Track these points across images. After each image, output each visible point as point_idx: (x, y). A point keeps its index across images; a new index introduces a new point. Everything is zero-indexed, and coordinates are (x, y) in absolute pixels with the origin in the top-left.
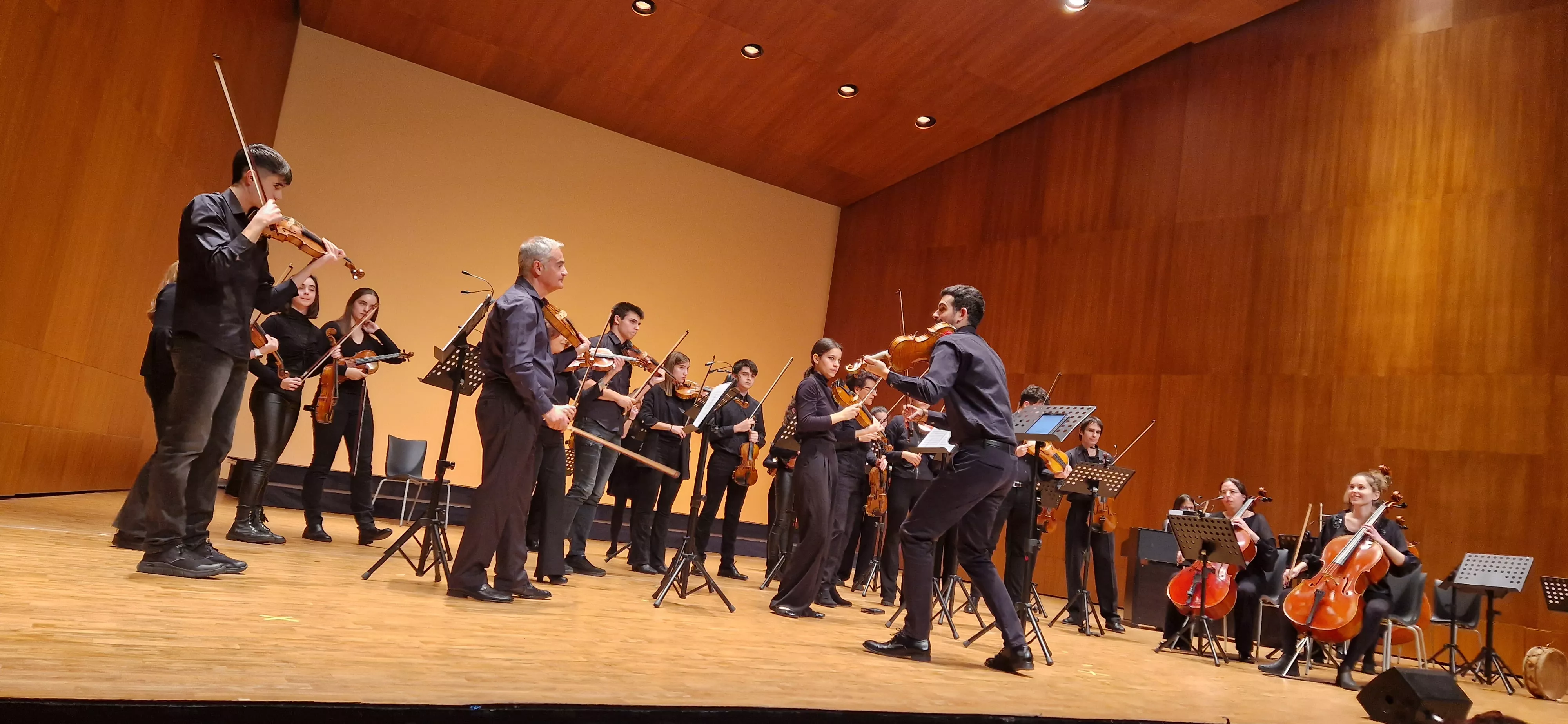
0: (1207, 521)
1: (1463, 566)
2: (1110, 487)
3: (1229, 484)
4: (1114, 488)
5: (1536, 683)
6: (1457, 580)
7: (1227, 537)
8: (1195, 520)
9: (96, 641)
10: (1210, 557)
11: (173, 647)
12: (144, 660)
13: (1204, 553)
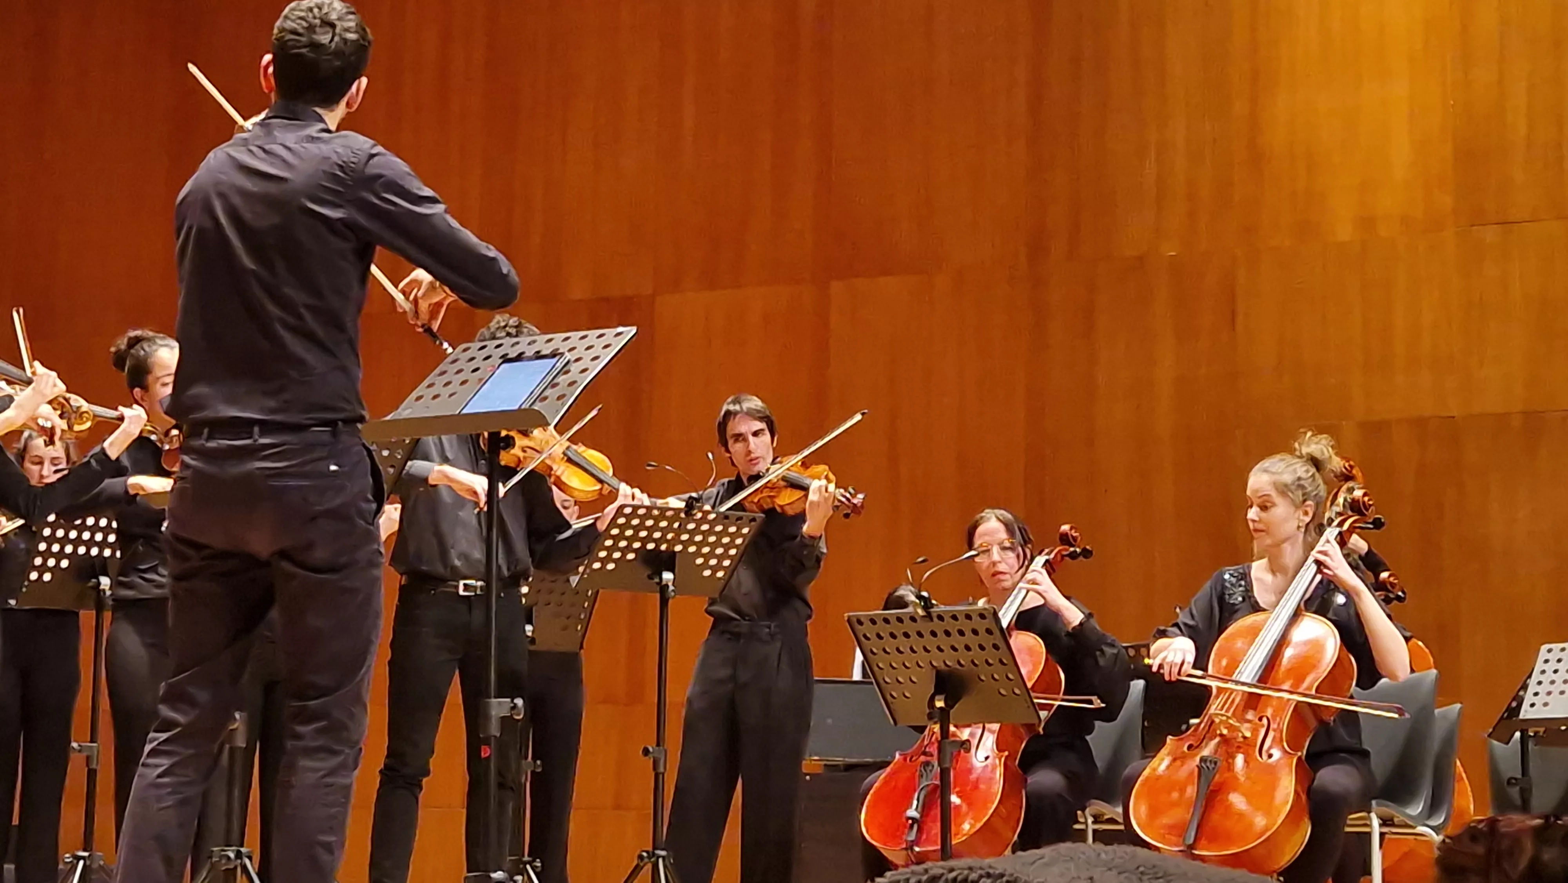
0: (941, 618)
1: (1536, 676)
2: (705, 565)
3: (990, 526)
4: (715, 569)
6: (1525, 713)
7: (991, 655)
8: (913, 619)
10: (954, 713)
13: (940, 705)
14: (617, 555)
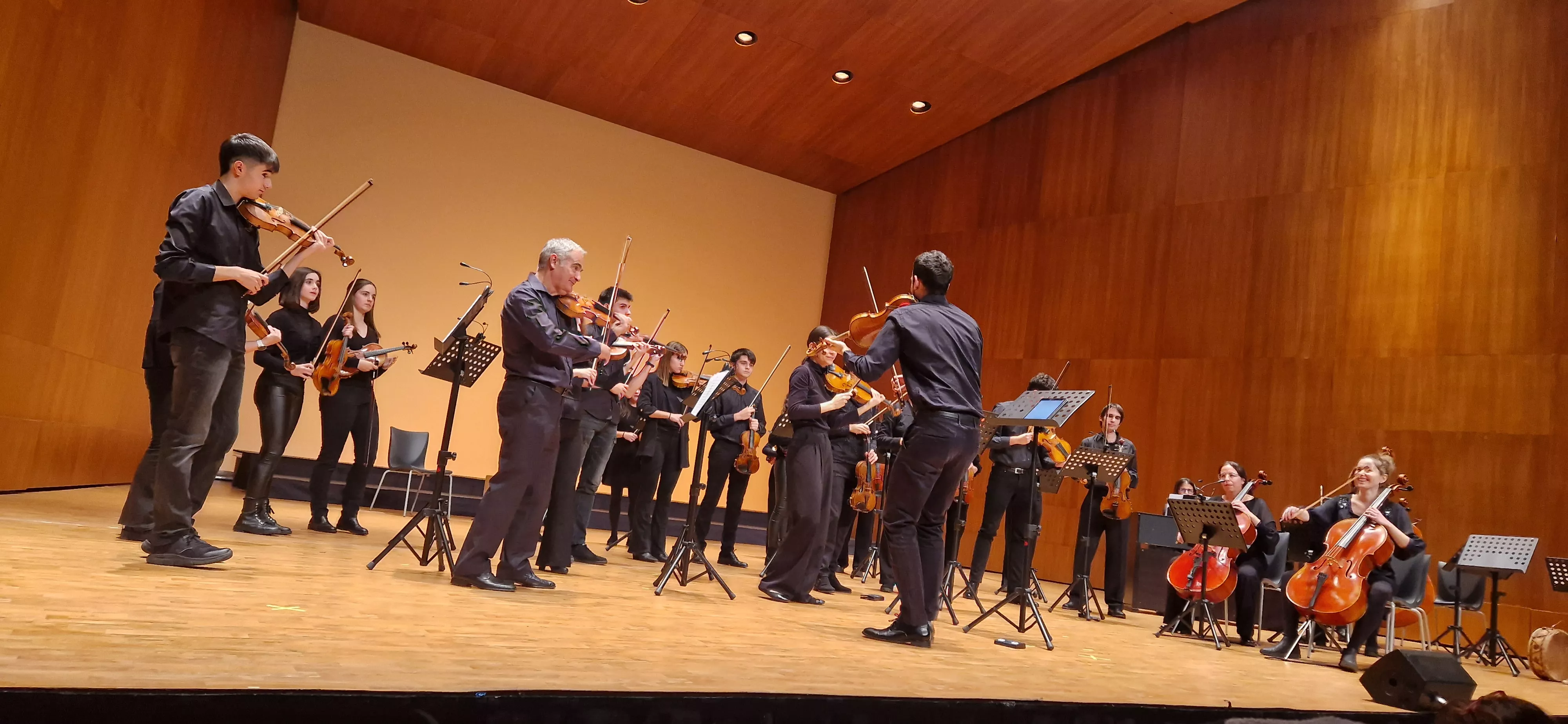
0: (1207, 504)
1: (1467, 548)
2: (1110, 471)
3: (1228, 467)
4: (1113, 473)
5: (1542, 665)
6: (1461, 562)
7: (1228, 521)
9: (108, 632)
10: (1211, 540)
11: (184, 637)
12: (157, 649)
13: (1204, 537)
14: (1075, 464)
